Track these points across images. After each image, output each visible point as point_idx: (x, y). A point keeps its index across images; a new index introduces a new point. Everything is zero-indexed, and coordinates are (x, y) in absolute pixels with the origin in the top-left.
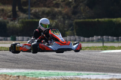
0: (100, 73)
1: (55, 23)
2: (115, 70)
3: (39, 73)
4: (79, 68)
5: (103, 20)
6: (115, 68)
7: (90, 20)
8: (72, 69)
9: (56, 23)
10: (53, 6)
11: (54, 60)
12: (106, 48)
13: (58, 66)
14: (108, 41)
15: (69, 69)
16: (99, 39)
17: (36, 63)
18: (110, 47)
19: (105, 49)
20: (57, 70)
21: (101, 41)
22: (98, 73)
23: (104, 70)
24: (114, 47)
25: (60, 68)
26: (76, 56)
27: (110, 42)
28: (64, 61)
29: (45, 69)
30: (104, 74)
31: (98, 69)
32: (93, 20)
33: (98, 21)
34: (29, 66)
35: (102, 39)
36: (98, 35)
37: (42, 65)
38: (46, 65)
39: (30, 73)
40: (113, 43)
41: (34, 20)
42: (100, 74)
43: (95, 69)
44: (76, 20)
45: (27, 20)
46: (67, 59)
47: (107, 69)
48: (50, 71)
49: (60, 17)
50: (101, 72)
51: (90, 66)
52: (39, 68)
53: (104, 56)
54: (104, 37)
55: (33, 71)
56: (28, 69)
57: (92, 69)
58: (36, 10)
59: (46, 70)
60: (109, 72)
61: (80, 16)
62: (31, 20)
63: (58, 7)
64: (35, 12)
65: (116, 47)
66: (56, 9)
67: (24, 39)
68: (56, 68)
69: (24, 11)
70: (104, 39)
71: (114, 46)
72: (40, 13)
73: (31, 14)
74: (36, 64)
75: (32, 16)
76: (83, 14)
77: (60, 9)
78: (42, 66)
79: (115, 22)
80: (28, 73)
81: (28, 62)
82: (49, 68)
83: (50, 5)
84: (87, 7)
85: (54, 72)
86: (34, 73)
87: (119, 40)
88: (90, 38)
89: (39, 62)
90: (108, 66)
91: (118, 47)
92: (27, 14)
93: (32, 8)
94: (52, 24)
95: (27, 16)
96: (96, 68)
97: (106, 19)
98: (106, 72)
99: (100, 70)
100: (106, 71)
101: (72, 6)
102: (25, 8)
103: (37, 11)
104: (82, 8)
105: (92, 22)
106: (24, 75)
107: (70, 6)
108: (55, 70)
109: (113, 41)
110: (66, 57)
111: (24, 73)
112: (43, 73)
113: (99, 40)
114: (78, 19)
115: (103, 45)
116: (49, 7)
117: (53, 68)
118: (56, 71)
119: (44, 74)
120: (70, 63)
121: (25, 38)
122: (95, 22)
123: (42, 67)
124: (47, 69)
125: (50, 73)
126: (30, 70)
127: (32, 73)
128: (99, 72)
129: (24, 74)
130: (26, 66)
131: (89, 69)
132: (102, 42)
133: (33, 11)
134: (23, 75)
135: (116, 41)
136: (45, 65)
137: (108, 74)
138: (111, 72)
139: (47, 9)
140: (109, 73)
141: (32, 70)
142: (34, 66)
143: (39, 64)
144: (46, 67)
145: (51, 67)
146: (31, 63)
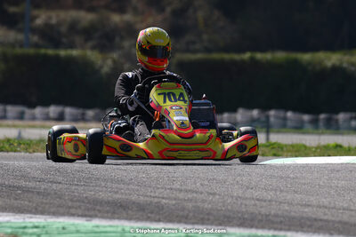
0: (260, 232)
1: (109, 62)
2: (308, 223)
3: (60, 226)
4: (191, 214)
5: (268, 56)
7: (227, 56)
9: (114, 61)
10: (107, 7)
11: (109, 185)
12: (279, 151)
13: (121, 206)
14: (285, 126)
15: (158, 217)
16: (254, 120)
17: (49, 194)
18: (292, 146)
19: (274, 151)
20: (119, 218)
21: (262, 127)
22: (253, 232)
23: (273, 223)
24: (305, 147)
25: (130, 212)
27: (292, 130)
29: (79, 216)
31: (252, 220)
32: (236, 57)
33: (252, 59)
34: (27, 203)
35: (263, 119)
36: (250, 107)
37: (72, 200)
39: (31, 225)
40: (299, 133)
41: (43, 51)
43: (245, 219)
44: (179, 56)
45: (19, 51)
47: (282, 219)
48: (96, 222)
49: (126, 44)
50: (263, 227)
52: (61, 210)
53: (272, 176)
54: (272, 113)
55: (39, 220)
56: (22, 213)
57: (234, 218)
58: (50, 18)
59: (85, 219)
60: (289, 230)
61: (194, 43)
62: (32, 51)
63: (122, 10)
64: (47, 25)
65: (310, 148)
66: (116, 18)
67: (9, 114)
68: (114, 213)
69: (12, 22)
70: (272, 119)
71: (304, 142)
72: (64, 29)
73: (34, 31)
74: (49, 197)
75: (35, 39)
76: (205, 37)
77: (128, 17)
78: (70, 204)
79: (309, 63)
80: (25, 227)
81: (24, 191)
82: (92, 213)
83: (95, 3)
84: (217, 13)
85: (111, 226)
86: (44, 227)
87: (321, 124)
88: (226, 115)
91: (316, 148)
92: (20, 31)
93: (36, 12)
94: (101, 67)
95: (21, 37)
96: (246, 216)
97: (280, 55)
98: (281, 229)
99: (262, 221)
100: (279, 227)
101: (168, 10)
102: (12, 9)
103: (54, 21)
104: (200, 15)
105: (234, 63)
106: (11, 234)
107: (162, 10)
108: (112, 218)
109: (299, 128)
111: (11, 227)
112: (73, 228)
113: (255, 124)
114: (187, 51)
116: (91, 9)
117: (108, 212)
118: (116, 222)
119: (78, 232)
120: (163, 198)
121: (12, 110)
122: (243, 62)
123: (73, 207)
124: (88, 215)
125: (96, 229)
126: (29, 215)
127: (36, 227)
128: (257, 228)
129: (9, 231)
130: (16, 203)
131: (225, 216)
132: (264, 130)
133: (39, 22)
134: (6, 234)
135: (308, 127)
136: (79, 201)
138: (297, 231)
139: (86, 17)
140: (289, 234)
141: (38, 216)
142: (42, 203)
143: (60, 198)
144: (83, 208)
145: (98, 207)
146: (33, 192)
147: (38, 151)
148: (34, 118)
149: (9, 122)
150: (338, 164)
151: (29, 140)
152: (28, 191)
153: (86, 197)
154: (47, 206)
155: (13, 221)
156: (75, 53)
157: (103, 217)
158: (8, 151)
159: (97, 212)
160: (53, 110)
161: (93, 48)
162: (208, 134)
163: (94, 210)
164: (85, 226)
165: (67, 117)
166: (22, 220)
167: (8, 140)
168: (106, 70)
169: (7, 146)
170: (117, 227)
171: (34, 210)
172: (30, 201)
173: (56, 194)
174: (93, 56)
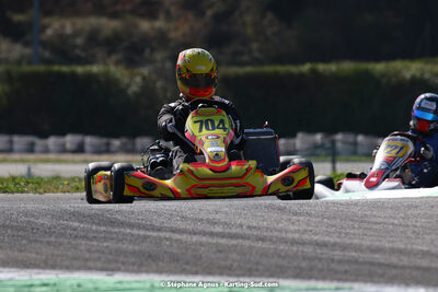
0: (320, 284)
1: (138, 79)
2: (379, 271)
3: (75, 282)
4: (235, 265)
5: (332, 67)
6: (380, 265)
7: (281, 69)
8: (209, 269)
9: (144, 78)
10: (134, 12)
11: (135, 232)
13: (150, 256)
14: (355, 153)
15: (194, 269)
16: (316, 147)
17: (61, 244)
20: (147, 272)
21: (326, 156)
22: (312, 283)
23: (336, 272)
25: (161, 263)
26: (226, 213)
27: (364, 158)
28: (177, 236)
29: (102, 269)
30: (337, 289)
31: (311, 269)
32: (294, 69)
33: (314, 72)
34: (34, 255)
35: (328, 145)
36: (311, 130)
37: (89, 251)
38: (103, 252)
41: (56, 68)
42: (323, 289)
43: (301, 268)
45: (26, 68)
46: (190, 227)
47: (347, 267)
48: (119, 277)
49: (159, 56)
50: (324, 278)
51: (280, 256)
52: (76, 263)
54: (339, 137)
58: (63, 27)
59: (105, 273)
60: (356, 280)
62: (42, 68)
63: (152, 16)
64: (61, 37)
66: (145, 26)
67: (16, 147)
68: (141, 265)
69: (17, 34)
70: (339, 145)
72: (79, 41)
73: (44, 44)
74: (61, 248)
75: (47, 54)
76: (255, 46)
77: (160, 24)
78: (87, 255)
79: (384, 75)
80: (32, 286)
81: (30, 241)
82: (114, 265)
83: (119, 7)
84: (270, 16)
85: (137, 282)
86: (55, 285)
88: (283, 142)
89: (76, 237)
90: (354, 254)
92: (26, 44)
93: (46, 21)
94: (128, 85)
95: (28, 51)
96: (304, 264)
97: (347, 66)
98: (346, 280)
99: (321, 271)
100: (344, 277)
101: (209, 13)
102: (18, 18)
103: (69, 30)
104: (248, 18)
105: (290, 76)
107: (201, 14)
108: (138, 271)
110: (184, 218)
111: (14, 286)
112: (91, 286)
113: (318, 151)
115: (334, 169)
116: (114, 15)
117: (133, 264)
118: (144, 277)
119: (96, 289)
120: (201, 245)
121: (20, 141)
122: (302, 75)
123: (87, 260)
124: (109, 267)
125: (118, 286)
126: (36, 271)
127: (46, 285)
128: (317, 279)
130: (18, 255)
131: (277, 266)
132: (330, 158)
133: (49, 32)
136: (98, 251)
137: (351, 289)
138: (365, 281)
139: (108, 25)
140: (356, 286)
141: (47, 271)
142: (53, 255)
143: (75, 248)
144: (103, 259)
145: (121, 259)
146: (41, 242)
147: (50, 191)
148: (46, 151)
149: (16, 156)
150: (417, 198)
151: (39, 178)
152: (36, 241)
153: (107, 247)
154: (59, 259)
155: (17, 278)
156: (95, 69)
157: (128, 271)
158: (13, 192)
159: (119, 265)
160: (70, 140)
161: (117, 63)
162: (246, 167)
163: (117, 262)
164: (105, 283)
165: (88, 148)
166: (27, 278)
167: (14, 178)
168: (134, 88)
169: (11, 186)
170: (144, 282)
171: (42, 265)
172: (37, 254)
173: (69, 243)
174: (119, 72)
